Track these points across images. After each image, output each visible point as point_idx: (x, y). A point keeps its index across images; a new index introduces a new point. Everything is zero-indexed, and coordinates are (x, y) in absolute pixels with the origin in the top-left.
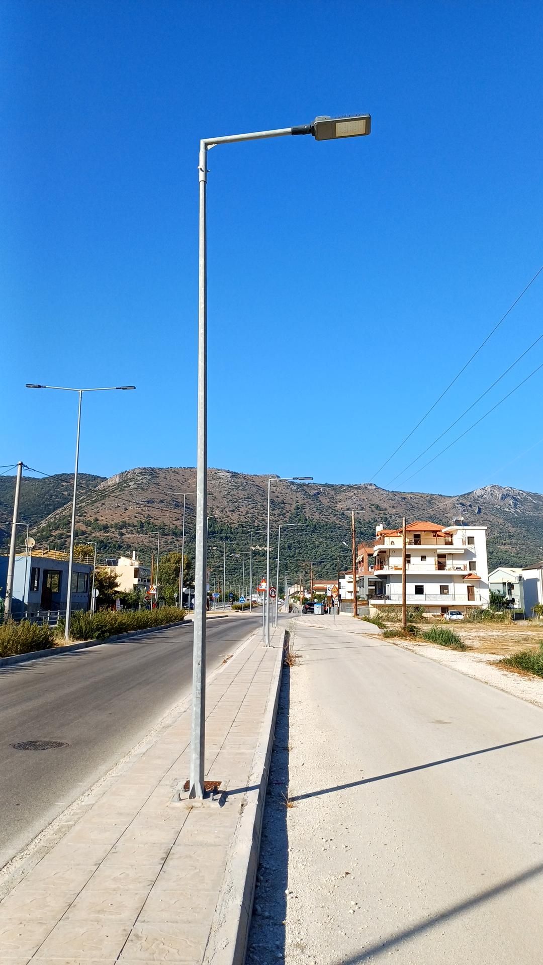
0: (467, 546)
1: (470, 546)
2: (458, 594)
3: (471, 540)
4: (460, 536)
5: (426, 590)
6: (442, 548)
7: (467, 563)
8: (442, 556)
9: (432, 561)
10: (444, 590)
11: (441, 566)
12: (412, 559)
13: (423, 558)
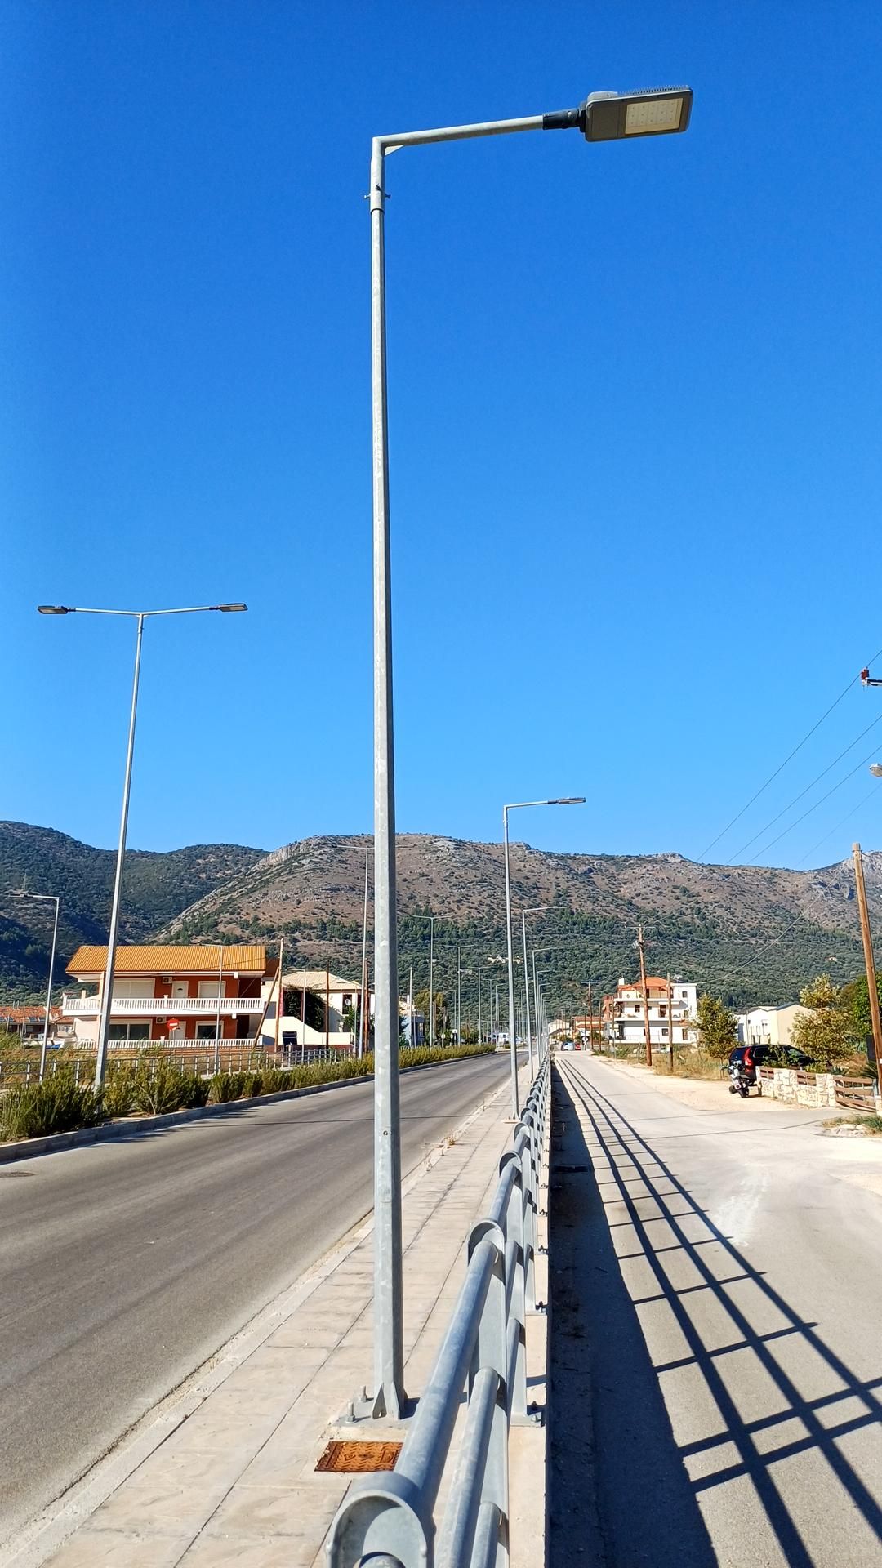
0: (682, 998)
1: (685, 999)
2: (675, 1035)
3: (685, 994)
4: (678, 989)
5: (651, 1032)
6: (664, 1001)
7: (682, 1011)
8: (662, 1006)
9: (656, 1010)
10: (664, 1032)
11: (662, 1014)
12: (641, 1009)
13: (649, 1008)
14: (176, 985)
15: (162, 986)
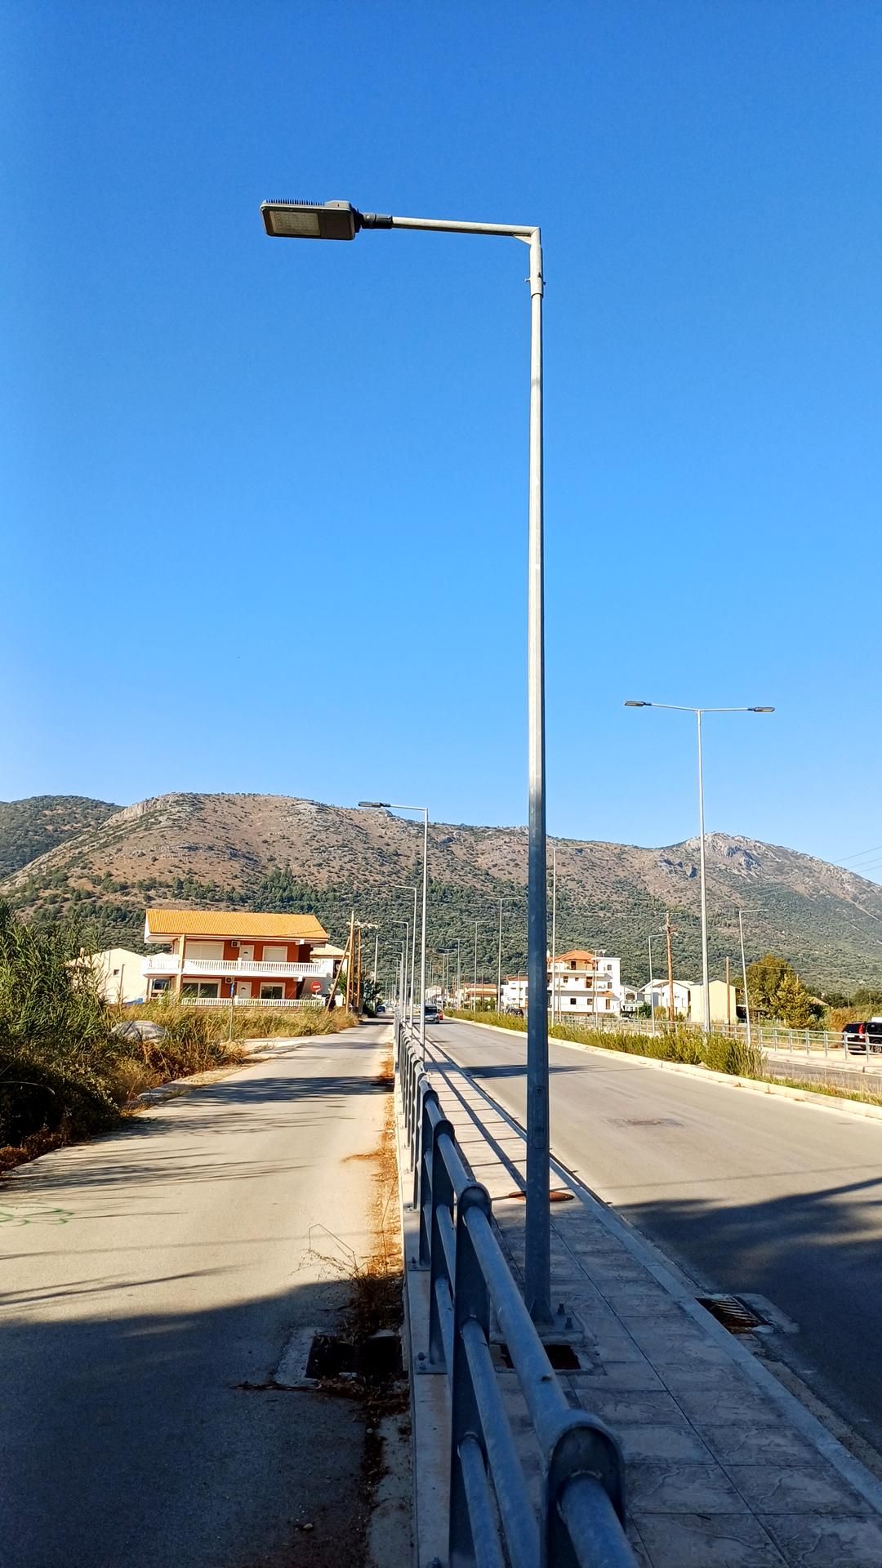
1: (609, 972)
2: (600, 1005)
3: (609, 967)
4: (604, 962)
5: (577, 1002)
6: (590, 973)
7: (606, 983)
8: (588, 978)
9: (582, 981)
10: (590, 1002)
11: (588, 985)
12: (569, 979)
13: (577, 979)
14: (243, 948)
15: (231, 949)
